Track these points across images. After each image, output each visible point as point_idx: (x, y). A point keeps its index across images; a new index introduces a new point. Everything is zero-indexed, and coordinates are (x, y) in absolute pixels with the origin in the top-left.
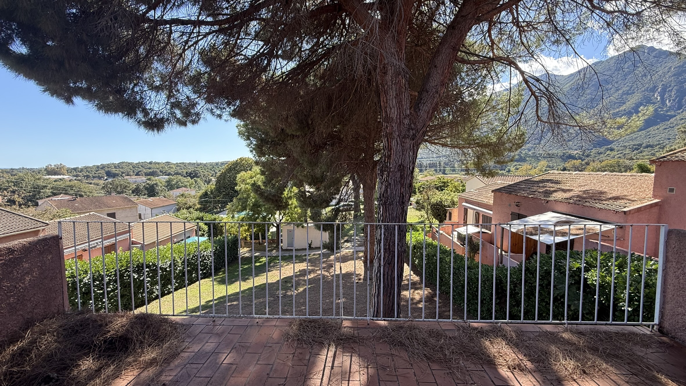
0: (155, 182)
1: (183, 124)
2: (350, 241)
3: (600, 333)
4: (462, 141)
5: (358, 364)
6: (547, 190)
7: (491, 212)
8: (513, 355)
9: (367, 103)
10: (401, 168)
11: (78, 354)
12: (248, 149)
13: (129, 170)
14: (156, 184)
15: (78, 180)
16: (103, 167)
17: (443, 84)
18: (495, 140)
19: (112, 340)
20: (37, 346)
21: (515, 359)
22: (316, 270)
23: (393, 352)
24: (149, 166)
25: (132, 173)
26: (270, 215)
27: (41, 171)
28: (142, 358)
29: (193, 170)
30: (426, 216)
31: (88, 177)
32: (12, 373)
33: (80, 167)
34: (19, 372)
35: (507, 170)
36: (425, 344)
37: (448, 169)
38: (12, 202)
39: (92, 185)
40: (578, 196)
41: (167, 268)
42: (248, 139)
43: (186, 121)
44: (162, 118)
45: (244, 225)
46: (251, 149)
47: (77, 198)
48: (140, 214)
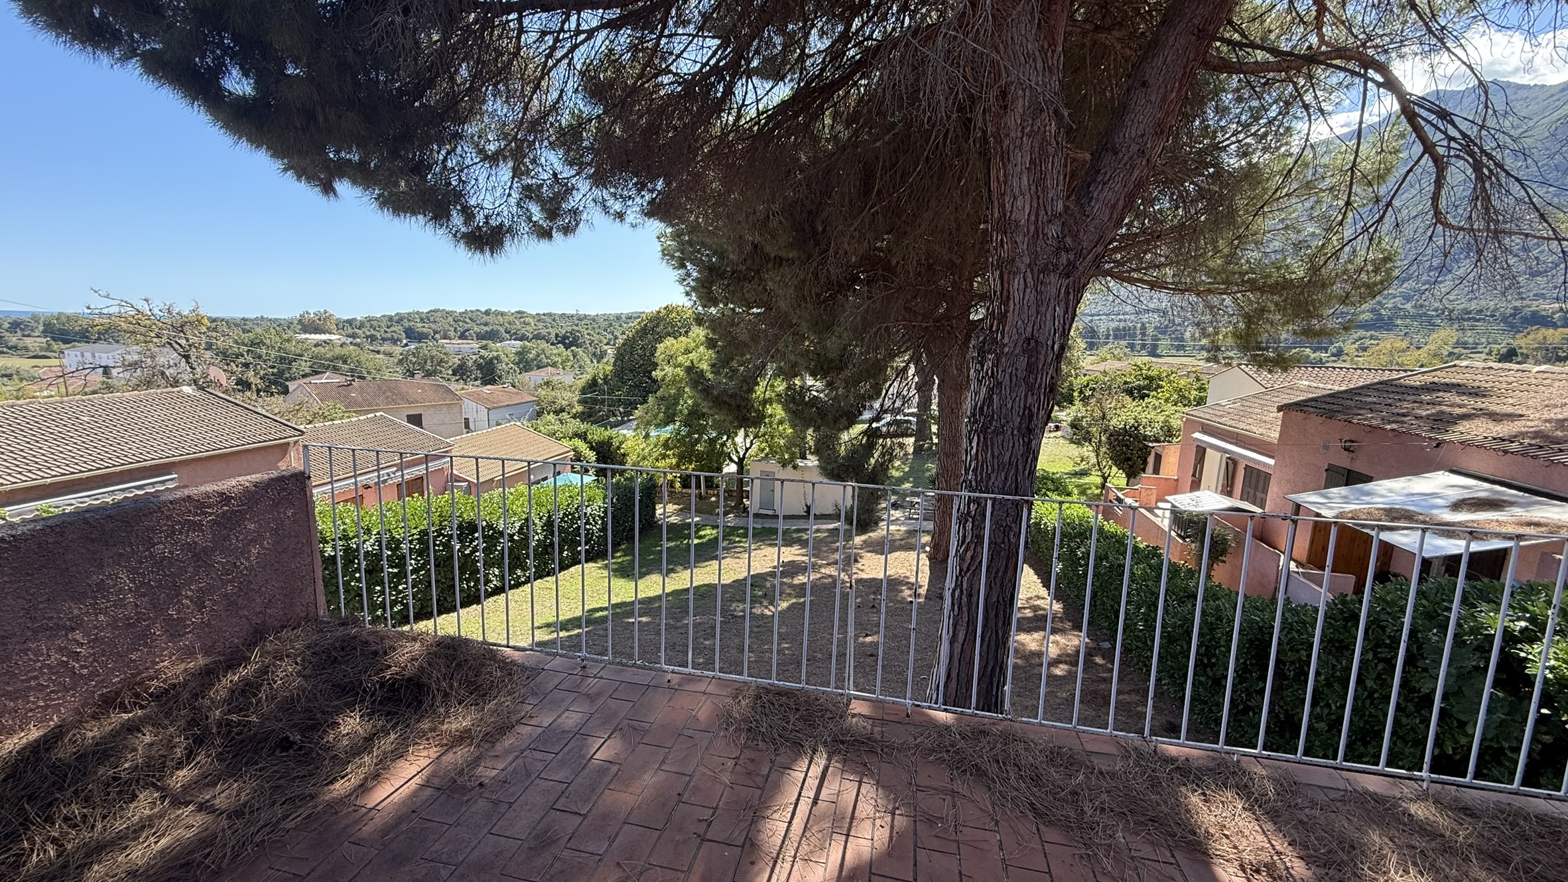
0: (495, 354)
1: (545, 234)
2: (902, 507)
3: (1525, 819)
4: (1208, 275)
5: (873, 802)
6: (1442, 412)
7: (1271, 462)
8: (1260, 837)
9: (959, 180)
10: (1031, 345)
11: (335, 703)
12: (682, 289)
13: (447, 327)
14: (497, 358)
15: (355, 345)
16: (400, 319)
17: (1160, 130)
18: (1301, 274)
19: (394, 684)
20: (268, 679)
21: (1262, 849)
22: (820, 566)
23: (958, 786)
24: (486, 318)
25: (452, 334)
26: (725, 438)
27: (292, 323)
28: (445, 727)
29: (570, 329)
30: (1093, 460)
31: (373, 338)
32: (229, 723)
33: (359, 318)
34: (239, 723)
35: (1332, 349)
36: (1036, 780)
37: (1164, 342)
38: (244, 385)
39: (381, 356)
40: (1537, 434)
41: (514, 534)
42: (682, 266)
43: (551, 228)
44: (501, 224)
45: (668, 456)
46: (688, 289)
47: (354, 380)
48: (467, 420)
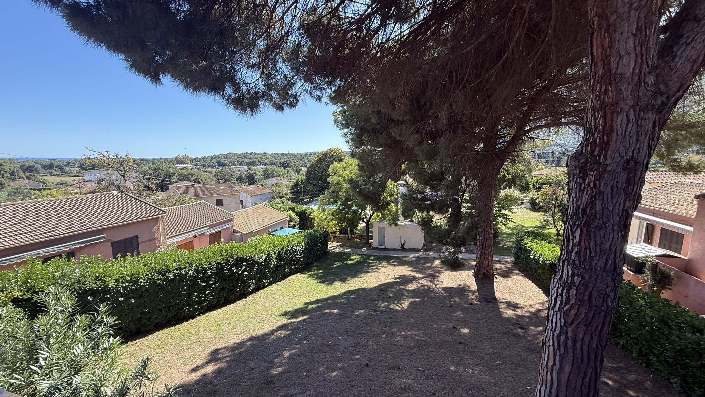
10: (631, 165)
12: (344, 140)
13: (234, 160)
14: (255, 173)
15: (197, 169)
16: (215, 157)
24: (250, 156)
25: (236, 163)
26: (361, 210)
27: (172, 160)
29: (286, 160)
31: (204, 166)
33: (199, 157)
38: (147, 188)
39: (207, 173)
41: (262, 262)
42: (346, 128)
45: (334, 220)
46: (347, 139)
48: (242, 201)
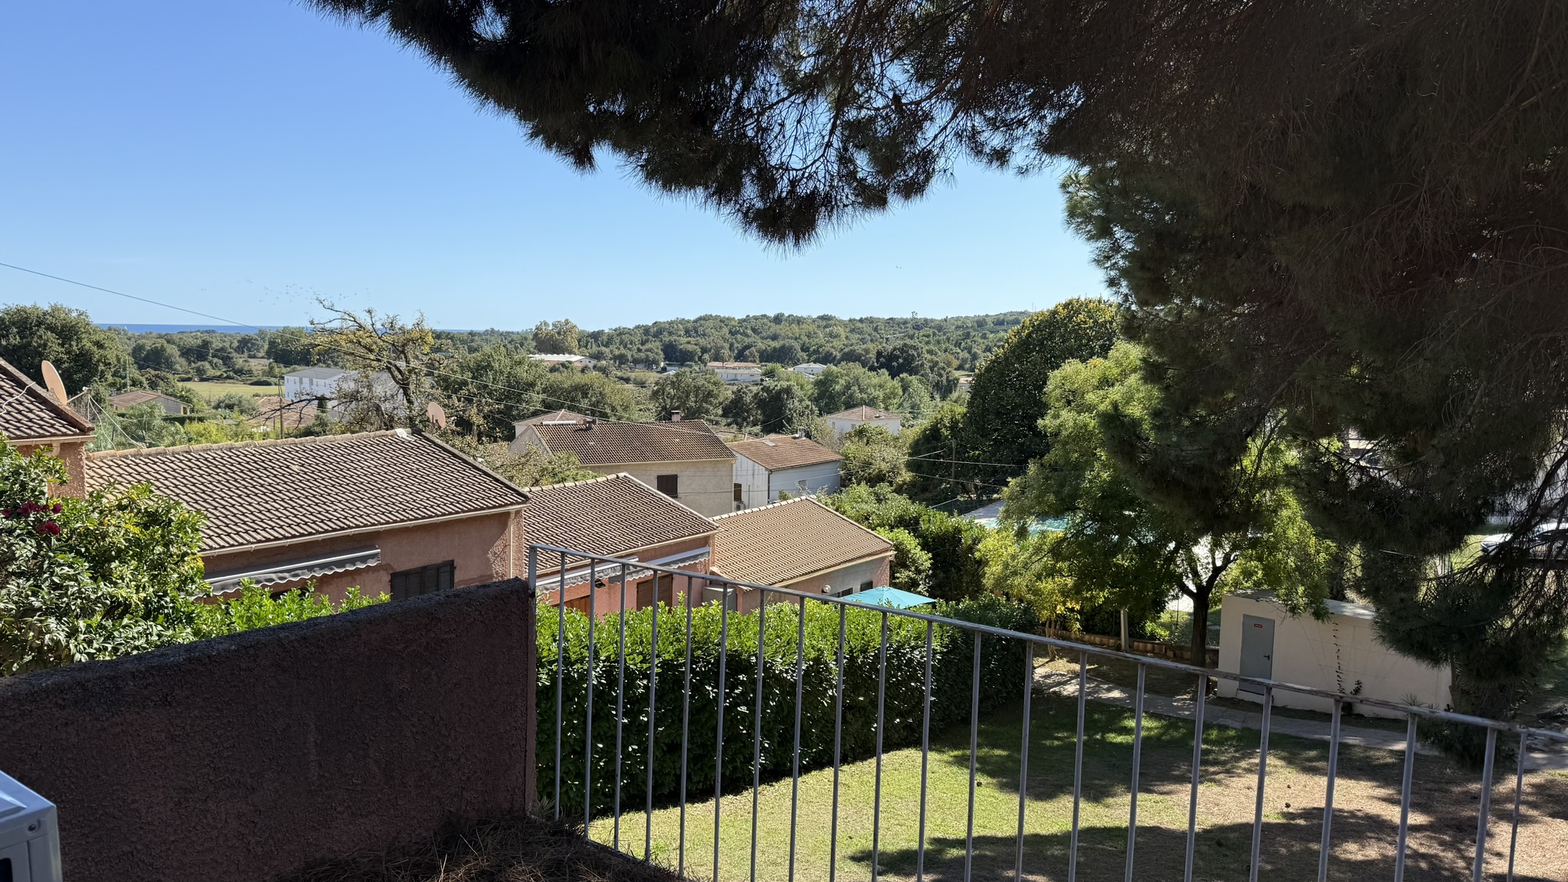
0: (785, 384)
15: (600, 370)
25: (727, 352)
27: (526, 339)
31: (621, 360)
33: (607, 331)
38: (464, 425)
39: (630, 386)
43: (885, 189)
44: (812, 193)
45: (1060, 572)
46: (1112, 273)
47: (594, 422)
48: (738, 487)
